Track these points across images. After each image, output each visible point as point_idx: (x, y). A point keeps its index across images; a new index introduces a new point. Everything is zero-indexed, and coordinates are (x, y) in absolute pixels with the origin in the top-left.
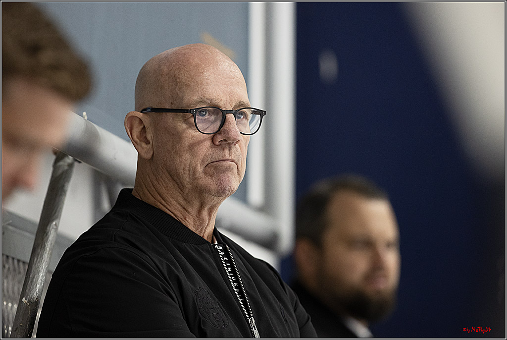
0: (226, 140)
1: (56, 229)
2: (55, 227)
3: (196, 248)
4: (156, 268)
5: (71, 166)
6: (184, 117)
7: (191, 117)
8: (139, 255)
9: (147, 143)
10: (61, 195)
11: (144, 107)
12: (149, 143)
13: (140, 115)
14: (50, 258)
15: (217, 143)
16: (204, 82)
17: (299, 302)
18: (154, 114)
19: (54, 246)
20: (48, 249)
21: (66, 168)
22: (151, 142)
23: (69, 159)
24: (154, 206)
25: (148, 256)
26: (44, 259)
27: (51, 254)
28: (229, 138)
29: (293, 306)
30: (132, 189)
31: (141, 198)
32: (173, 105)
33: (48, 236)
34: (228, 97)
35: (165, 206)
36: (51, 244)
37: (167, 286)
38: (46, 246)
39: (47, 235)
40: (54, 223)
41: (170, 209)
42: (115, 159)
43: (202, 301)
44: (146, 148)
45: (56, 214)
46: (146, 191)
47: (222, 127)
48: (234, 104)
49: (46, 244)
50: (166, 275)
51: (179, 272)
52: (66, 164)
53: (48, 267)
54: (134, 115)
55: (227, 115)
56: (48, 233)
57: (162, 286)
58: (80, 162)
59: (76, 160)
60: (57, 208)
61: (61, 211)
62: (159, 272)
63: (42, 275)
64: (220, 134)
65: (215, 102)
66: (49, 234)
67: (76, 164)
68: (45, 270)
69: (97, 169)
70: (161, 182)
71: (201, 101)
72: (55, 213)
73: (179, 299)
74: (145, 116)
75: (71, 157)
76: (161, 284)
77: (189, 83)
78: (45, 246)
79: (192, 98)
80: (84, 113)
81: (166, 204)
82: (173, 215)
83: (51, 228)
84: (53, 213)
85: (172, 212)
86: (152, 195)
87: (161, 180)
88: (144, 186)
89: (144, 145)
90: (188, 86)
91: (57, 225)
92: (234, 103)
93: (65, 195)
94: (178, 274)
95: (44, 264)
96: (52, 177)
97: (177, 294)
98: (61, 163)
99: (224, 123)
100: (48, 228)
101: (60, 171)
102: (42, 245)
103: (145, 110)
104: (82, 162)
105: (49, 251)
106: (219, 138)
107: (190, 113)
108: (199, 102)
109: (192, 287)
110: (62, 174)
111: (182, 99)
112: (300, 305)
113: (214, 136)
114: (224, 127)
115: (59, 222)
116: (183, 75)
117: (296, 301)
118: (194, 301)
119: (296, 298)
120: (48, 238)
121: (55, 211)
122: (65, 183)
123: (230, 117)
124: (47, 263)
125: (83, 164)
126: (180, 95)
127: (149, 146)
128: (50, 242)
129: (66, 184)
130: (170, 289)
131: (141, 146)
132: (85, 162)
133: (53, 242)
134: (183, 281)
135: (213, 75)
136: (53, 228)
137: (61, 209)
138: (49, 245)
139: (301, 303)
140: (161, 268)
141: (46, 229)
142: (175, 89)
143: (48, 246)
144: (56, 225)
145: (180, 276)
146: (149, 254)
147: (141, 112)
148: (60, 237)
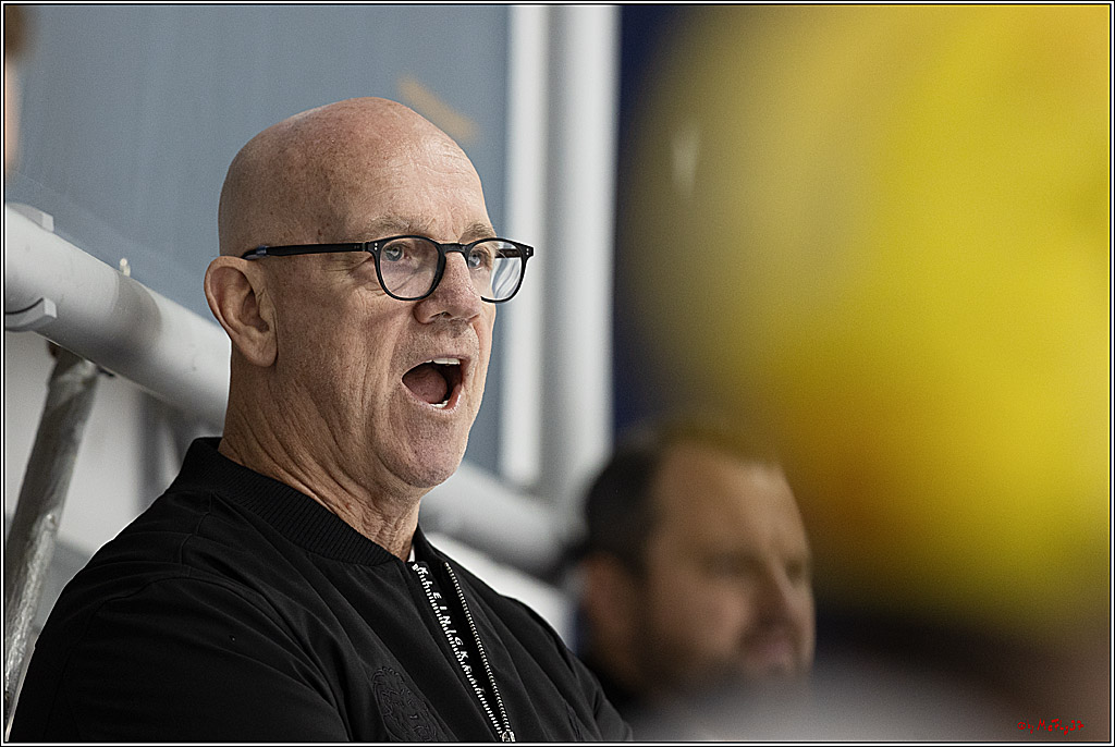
0: (447, 315)
1: (54, 532)
2: (51, 526)
3: (369, 575)
4: (281, 622)
5: (90, 384)
6: (349, 262)
7: (369, 260)
8: (243, 594)
9: (262, 327)
10: (66, 451)
11: (250, 246)
12: (268, 329)
13: (242, 265)
14: (39, 598)
15: (427, 319)
16: (393, 180)
17: (604, 696)
18: (275, 261)
19: (47, 571)
20: (34, 578)
21: (79, 388)
22: (272, 325)
23: (87, 368)
24: (272, 476)
25: (264, 595)
26: (24, 601)
27: (41, 589)
28: (456, 309)
29: (590, 704)
30: (220, 439)
31: (242, 460)
32: (322, 237)
33: (34, 548)
34: (449, 213)
35: (297, 478)
36: (42, 564)
37: (309, 665)
38: (31, 570)
39: (32, 544)
40: (49, 517)
41: (309, 483)
42: (194, 369)
43: (391, 699)
44: (260, 340)
45: (55, 496)
46: (254, 443)
47: (437, 284)
48: (462, 230)
49: (29, 565)
50: (307, 638)
51: (337, 631)
52: (79, 379)
53: (34, 618)
54: (227, 264)
55: (448, 255)
56: (35, 539)
57: (299, 665)
58: (111, 375)
59: (102, 371)
60: (57, 482)
61: (67, 488)
62: (291, 634)
63: (19, 636)
64: (435, 298)
65: (420, 226)
66: (37, 542)
67: (103, 379)
68: (26, 626)
69: (152, 392)
70: (291, 416)
71: (389, 225)
72: (52, 494)
73: (338, 696)
74: (254, 266)
75: (90, 364)
76: (296, 662)
77: (358, 183)
78: (27, 569)
79: (366, 219)
80: (124, 262)
81: (299, 473)
82: (316, 498)
83: (42, 527)
84: (48, 492)
85: (313, 491)
86: (266, 451)
87: (291, 411)
88: (249, 431)
89: (255, 333)
90: (354, 190)
91: (56, 521)
92: (462, 228)
93: (75, 452)
94: (334, 636)
95: (24, 613)
96: (47, 408)
97: (332, 683)
98: (67, 377)
99: (442, 274)
100: (35, 528)
101: (64, 397)
102: (20, 569)
103: (253, 252)
104: (116, 374)
105: (37, 582)
106: (432, 309)
107: (367, 250)
108: (383, 227)
109: (367, 666)
110: (69, 402)
111: (342, 221)
112: (607, 702)
113: (418, 304)
114: (443, 284)
115: (61, 514)
116: (342, 165)
117: (597, 694)
118: (372, 697)
119: (597, 687)
120: (35, 552)
121: (51, 488)
122: (76, 423)
123: (456, 259)
124: (31, 610)
125: (119, 379)
126: (339, 213)
127: (269, 335)
128: (38, 562)
129: (78, 427)
130: (317, 673)
131: (249, 336)
132: (122, 374)
133: (46, 562)
134: (346, 654)
135: (412, 164)
136: (46, 528)
137: (66, 484)
138: (37, 569)
139: (608, 698)
140: (294, 624)
141: (30, 530)
142: (324, 199)
143: (35, 570)
144: (53, 521)
145: (339, 642)
146: (266, 592)
147: (243, 257)
148: (62, 550)
